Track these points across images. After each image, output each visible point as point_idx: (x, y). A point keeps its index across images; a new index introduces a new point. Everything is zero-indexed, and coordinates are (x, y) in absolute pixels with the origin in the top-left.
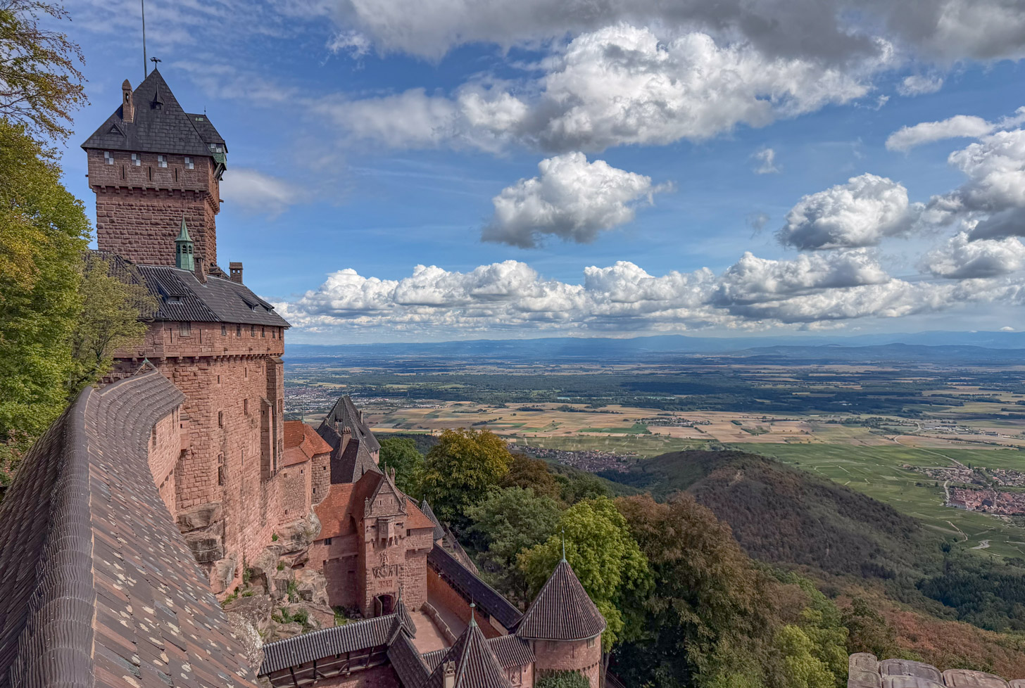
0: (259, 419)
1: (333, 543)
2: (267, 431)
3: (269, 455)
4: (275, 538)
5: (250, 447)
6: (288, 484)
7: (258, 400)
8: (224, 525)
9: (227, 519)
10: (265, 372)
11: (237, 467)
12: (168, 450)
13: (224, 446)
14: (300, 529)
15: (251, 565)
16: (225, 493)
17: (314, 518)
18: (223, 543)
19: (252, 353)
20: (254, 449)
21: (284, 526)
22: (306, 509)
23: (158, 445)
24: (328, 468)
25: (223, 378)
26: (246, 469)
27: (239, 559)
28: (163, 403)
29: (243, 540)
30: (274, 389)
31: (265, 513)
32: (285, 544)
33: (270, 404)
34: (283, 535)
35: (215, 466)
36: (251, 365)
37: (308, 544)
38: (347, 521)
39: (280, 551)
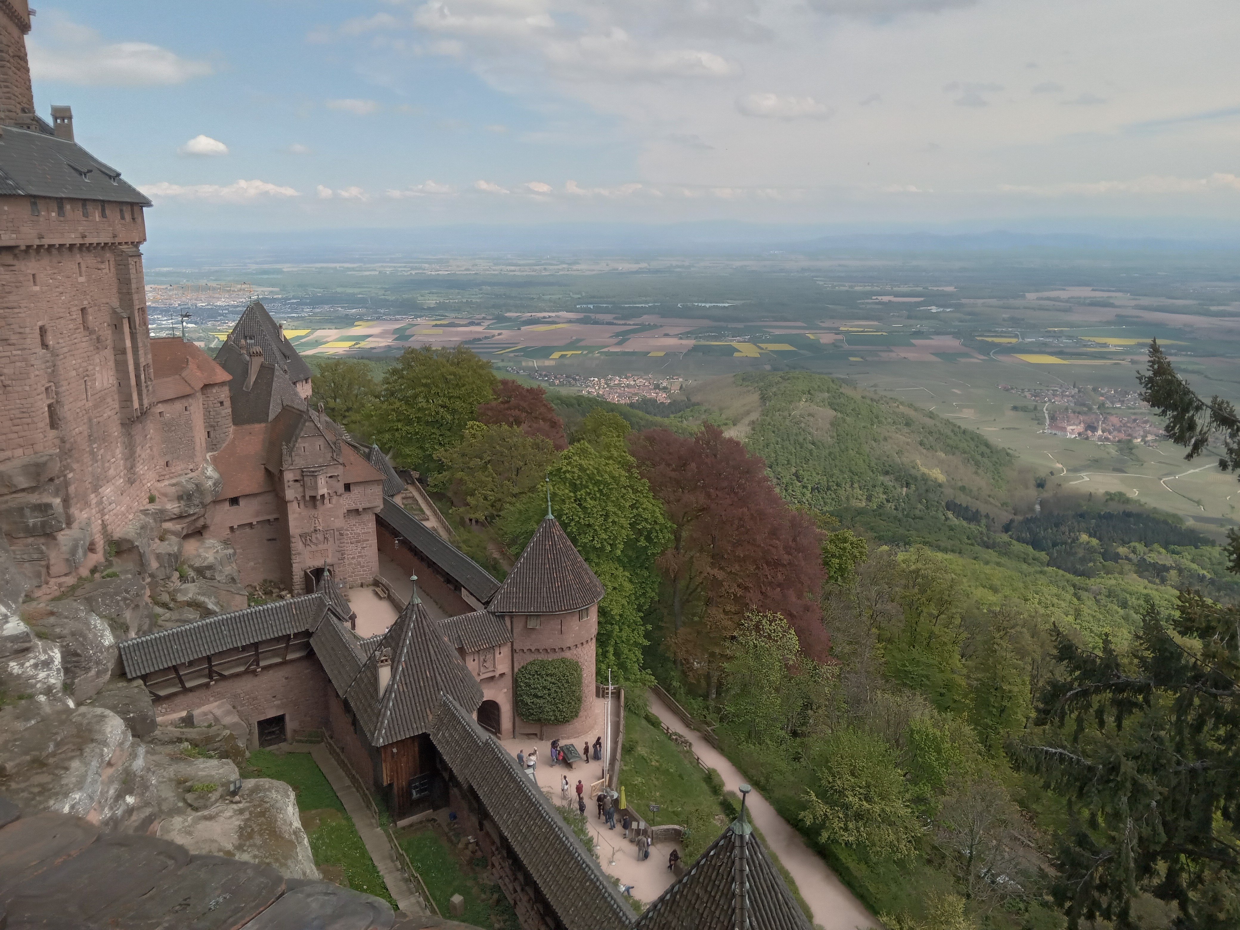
0: (109, 337)
1: (241, 503)
2: (124, 352)
3: (129, 386)
4: (152, 500)
5: (98, 375)
6: (168, 427)
7: (104, 308)
8: (66, 483)
9: (70, 475)
10: (112, 269)
11: (80, 404)
13: (53, 375)
14: (191, 487)
15: (117, 535)
16: (63, 441)
17: (209, 472)
18: (67, 507)
19: (86, 241)
20: (104, 379)
21: (166, 483)
22: (198, 459)
24: (227, 403)
25: (41, 277)
26: (96, 406)
27: (96, 528)
29: (100, 503)
30: (129, 293)
31: (133, 467)
32: (169, 506)
33: (125, 315)
34: (164, 495)
35: (42, 404)
37: (205, 506)
38: (260, 475)
39: (161, 516)
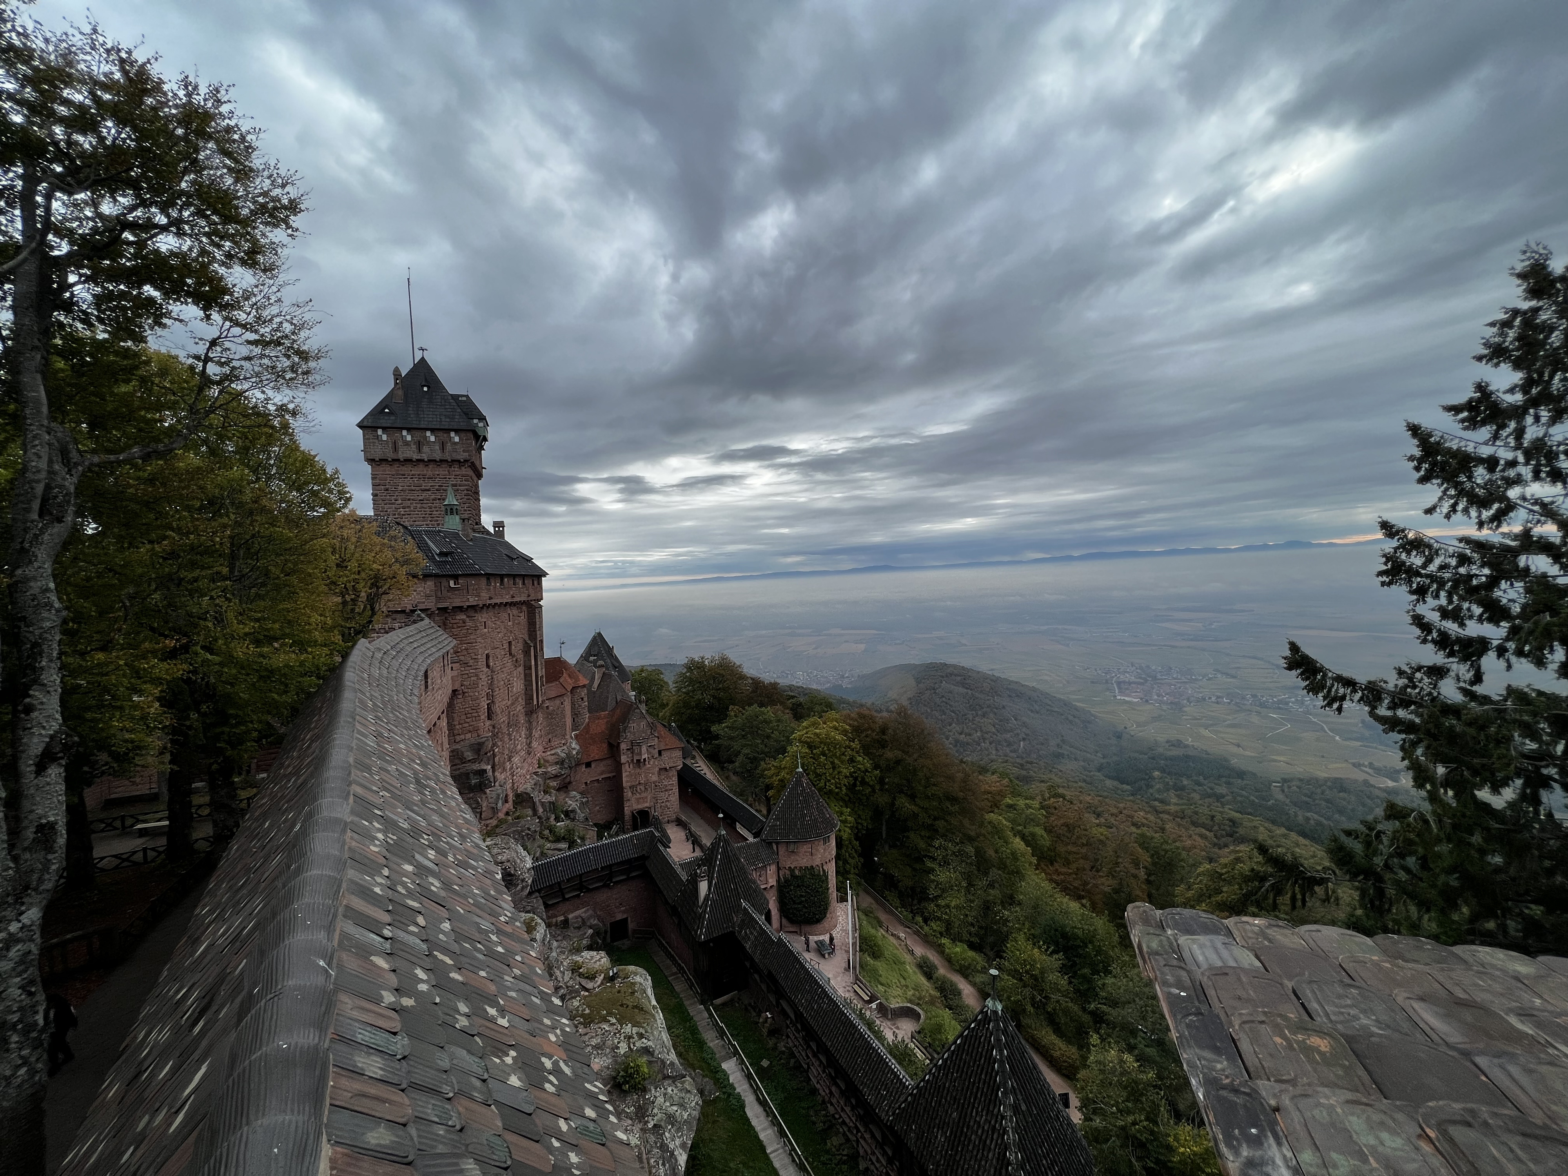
0: (522, 660)
1: (593, 765)
2: (530, 668)
3: (532, 690)
4: (540, 765)
5: (515, 684)
6: (550, 715)
7: (521, 641)
8: (494, 755)
9: (496, 750)
10: (526, 617)
11: (504, 703)
12: (440, 692)
13: (491, 686)
14: (563, 755)
15: (520, 790)
16: (494, 727)
17: (574, 745)
18: (494, 772)
19: (515, 600)
20: (518, 686)
21: (549, 753)
22: (568, 737)
23: (430, 687)
24: (586, 699)
25: (489, 623)
26: (513, 704)
27: (509, 786)
28: (434, 650)
29: (511, 768)
30: (535, 631)
31: (531, 742)
32: (550, 769)
33: (532, 646)
34: (547, 761)
35: (484, 705)
36: (515, 611)
37: (570, 768)
38: (605, 745)
39: (546, 776)
